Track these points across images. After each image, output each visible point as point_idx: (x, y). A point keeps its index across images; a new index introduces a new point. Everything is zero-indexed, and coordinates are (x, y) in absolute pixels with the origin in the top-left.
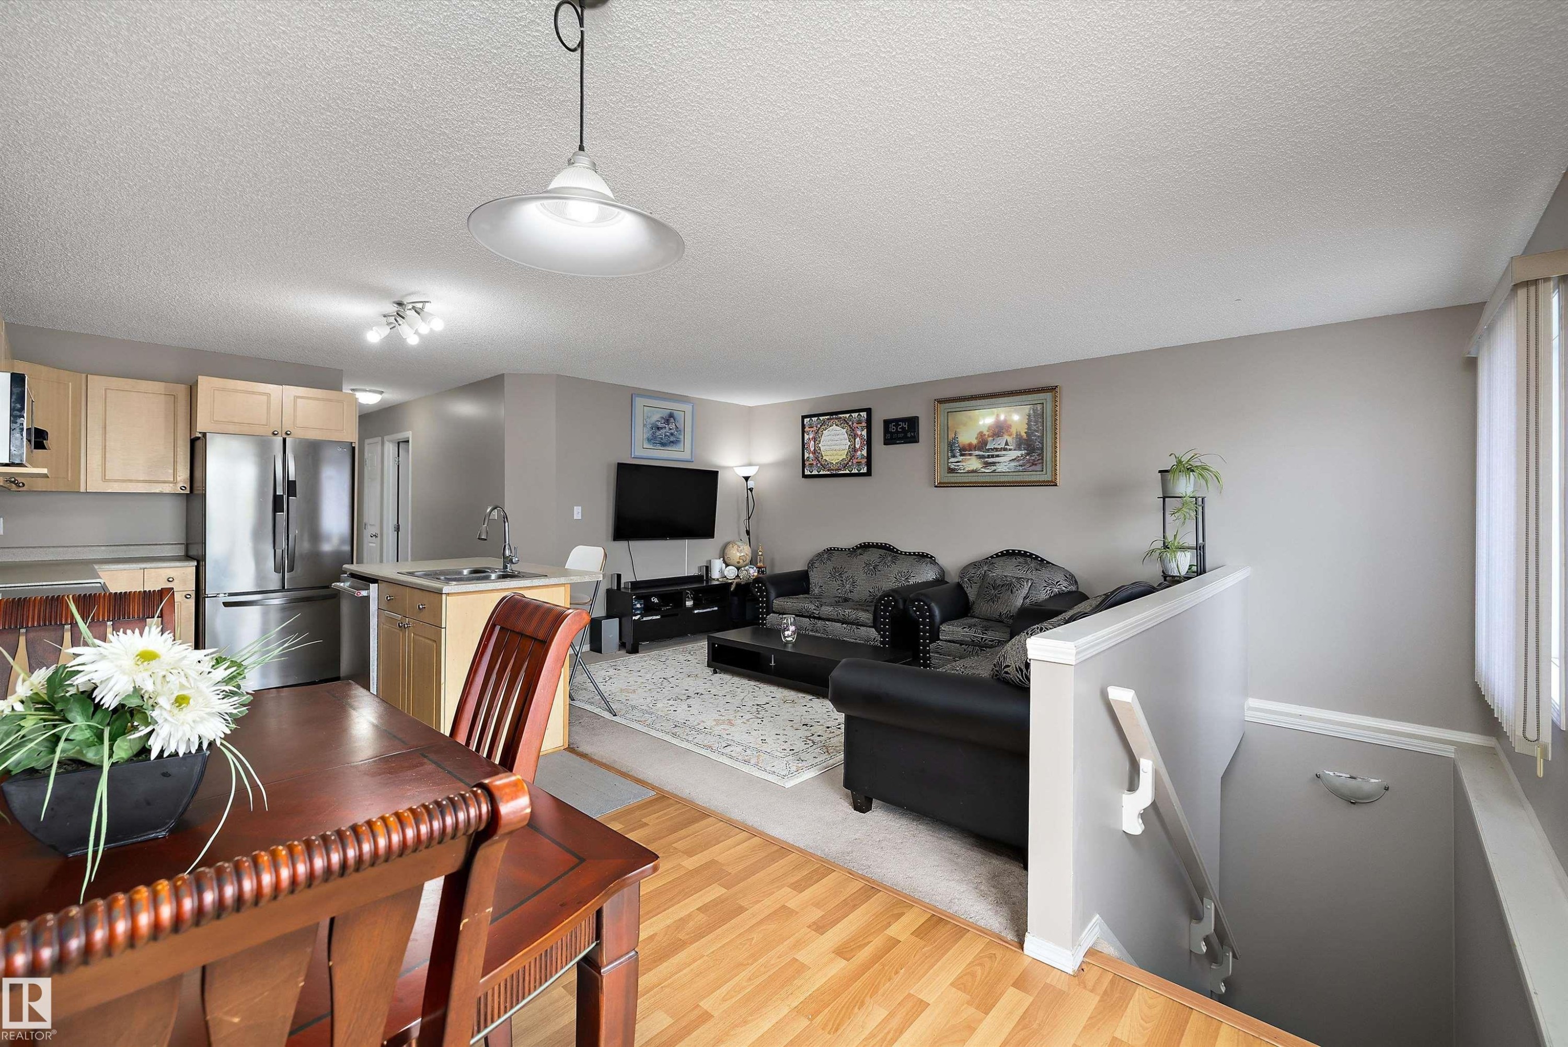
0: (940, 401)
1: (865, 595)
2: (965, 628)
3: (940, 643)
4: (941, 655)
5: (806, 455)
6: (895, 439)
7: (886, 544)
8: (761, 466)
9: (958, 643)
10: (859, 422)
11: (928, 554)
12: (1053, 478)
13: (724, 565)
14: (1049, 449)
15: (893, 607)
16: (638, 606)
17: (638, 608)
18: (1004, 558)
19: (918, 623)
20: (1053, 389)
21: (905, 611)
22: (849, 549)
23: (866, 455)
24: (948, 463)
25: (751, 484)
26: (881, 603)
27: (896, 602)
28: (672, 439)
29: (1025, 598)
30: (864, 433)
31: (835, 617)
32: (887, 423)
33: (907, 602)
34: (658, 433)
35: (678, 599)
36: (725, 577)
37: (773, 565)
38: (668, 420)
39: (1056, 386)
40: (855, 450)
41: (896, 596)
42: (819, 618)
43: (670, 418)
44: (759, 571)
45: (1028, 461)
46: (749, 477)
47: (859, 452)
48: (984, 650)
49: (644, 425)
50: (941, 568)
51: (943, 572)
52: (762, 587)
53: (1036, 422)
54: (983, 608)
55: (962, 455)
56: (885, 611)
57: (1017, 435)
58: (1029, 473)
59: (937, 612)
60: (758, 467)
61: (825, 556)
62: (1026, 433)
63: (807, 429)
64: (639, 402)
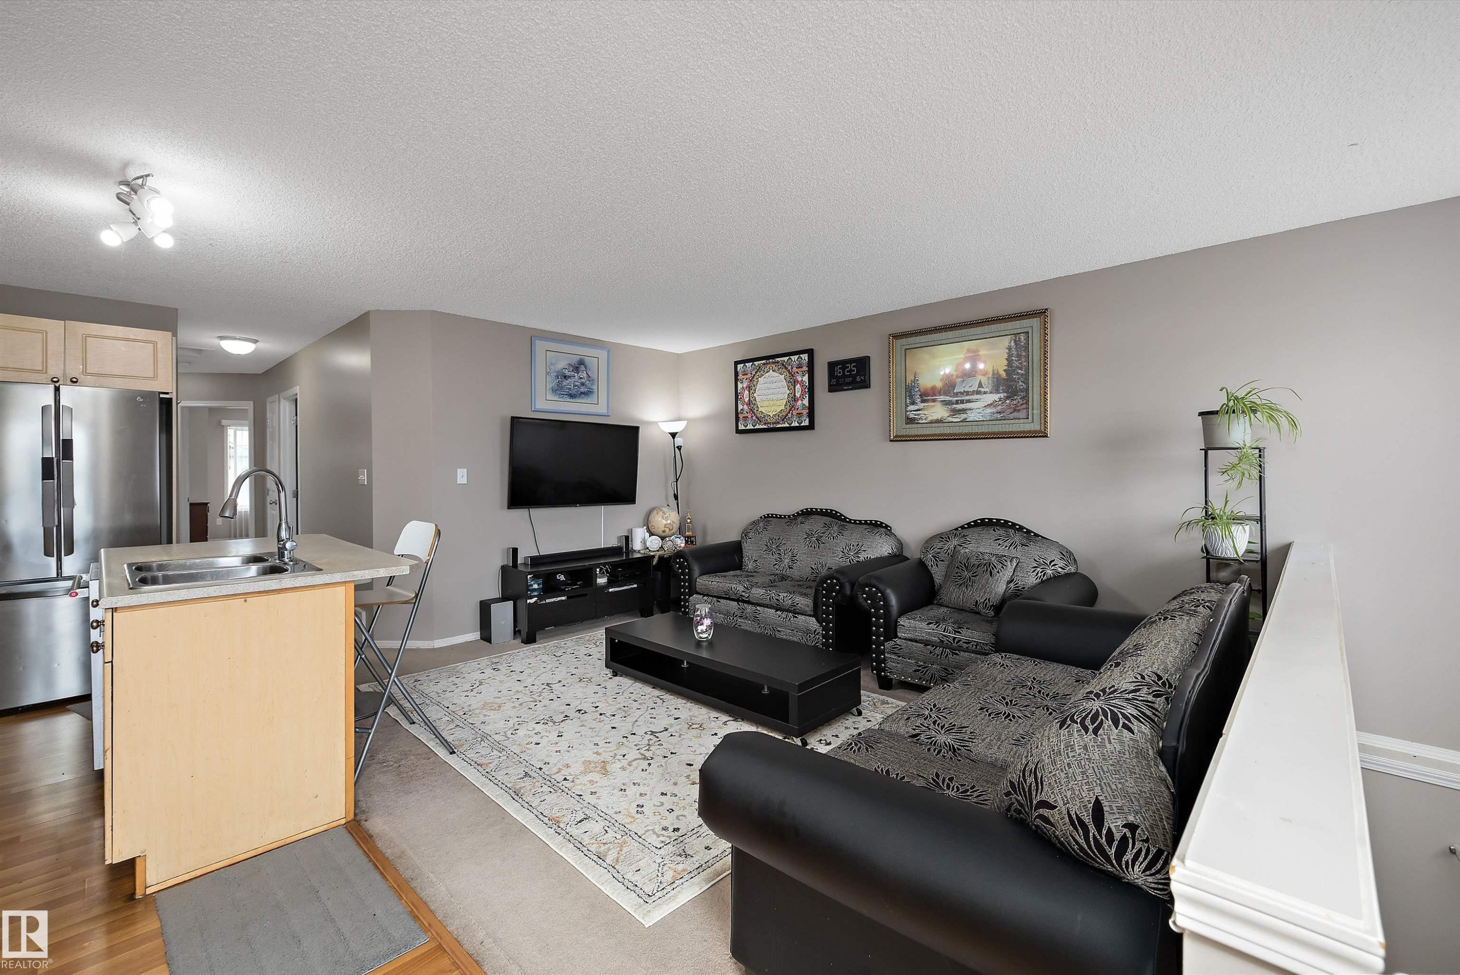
0: (897, 336)
1: (806, 572)
2: (931, 623)
3: (898, 641)
4: (899, 657)
5: (740, 407)
6: (841, 384)
7: (832, 510)
8: (690, 421)
9: (921, 643)
10: (800, 366)
11: (882, 523)
12: (1043, 427)
13: (647, 535)
14: (1037, 390)
15: (838, 592)
16: (536, 586)
17: (535, 589)
18: (979, 529)
19: (870, 615)
20: (1042, 313)
21: (853, 598)
22: (789, 516)
23: (807, 405)
24: (907, 411)
25: (679, 441)
26: (823, 586)
27: (842, 586)
28: (583, 389)
29: (1009, 582)
30: (806, 378)
31: (768, 602)
32: (832, 366)
33: (855, 587)
34: (565, 383)
35: (587, 576)
36: (648, 548)
37: (705, 534)
38: (577, 367)
39: (1046, 309)
40: (795, 400)
41: (842, 578)
42: (749, 602)
43: (579, 366)
44: (687, 542)
45: (1009, 406)
46: (677, 433)
47: (800, 402)
48: (957, 654)
49: (547, 373)
50: (899, 540)
51: (900, 544)
52: (683, 562)
53: (1019, 356)
54: (953, 594)
55: (923, 401)
56: (828, 597)
57: (994, 374)
58: (1009, 422)
59: (893, 601)
60: (686, 421)
61: (761, 525)
62: (1005, 370)
63: (740, 377)
64: (541, 346)
